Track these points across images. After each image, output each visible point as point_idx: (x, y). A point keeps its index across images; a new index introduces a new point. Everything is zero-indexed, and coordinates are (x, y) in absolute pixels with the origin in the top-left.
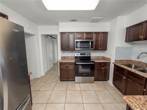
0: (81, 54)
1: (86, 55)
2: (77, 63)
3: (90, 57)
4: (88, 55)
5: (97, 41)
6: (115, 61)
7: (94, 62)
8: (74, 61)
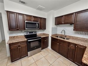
0: (30, 33)
1: (34, 33)
2: (29, 41)
3: (36, 34)
4: (35, 33)
5: (40, 23)
6: (52, 35)
7: (41, 37)
8: (26, 40)
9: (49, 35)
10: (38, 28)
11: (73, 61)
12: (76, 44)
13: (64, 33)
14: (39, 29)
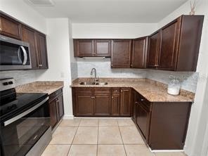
7: (47, 95)
9: (62, 83)
10: (28, 63)
11: (118, 115)
12: (121, 88)
13: (94, 74)
14: (30, 67)
